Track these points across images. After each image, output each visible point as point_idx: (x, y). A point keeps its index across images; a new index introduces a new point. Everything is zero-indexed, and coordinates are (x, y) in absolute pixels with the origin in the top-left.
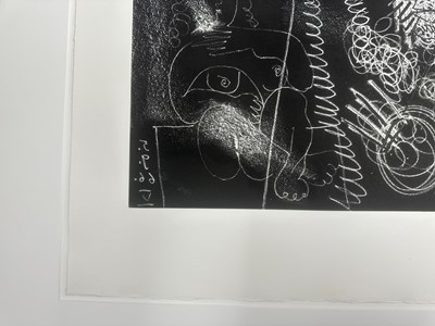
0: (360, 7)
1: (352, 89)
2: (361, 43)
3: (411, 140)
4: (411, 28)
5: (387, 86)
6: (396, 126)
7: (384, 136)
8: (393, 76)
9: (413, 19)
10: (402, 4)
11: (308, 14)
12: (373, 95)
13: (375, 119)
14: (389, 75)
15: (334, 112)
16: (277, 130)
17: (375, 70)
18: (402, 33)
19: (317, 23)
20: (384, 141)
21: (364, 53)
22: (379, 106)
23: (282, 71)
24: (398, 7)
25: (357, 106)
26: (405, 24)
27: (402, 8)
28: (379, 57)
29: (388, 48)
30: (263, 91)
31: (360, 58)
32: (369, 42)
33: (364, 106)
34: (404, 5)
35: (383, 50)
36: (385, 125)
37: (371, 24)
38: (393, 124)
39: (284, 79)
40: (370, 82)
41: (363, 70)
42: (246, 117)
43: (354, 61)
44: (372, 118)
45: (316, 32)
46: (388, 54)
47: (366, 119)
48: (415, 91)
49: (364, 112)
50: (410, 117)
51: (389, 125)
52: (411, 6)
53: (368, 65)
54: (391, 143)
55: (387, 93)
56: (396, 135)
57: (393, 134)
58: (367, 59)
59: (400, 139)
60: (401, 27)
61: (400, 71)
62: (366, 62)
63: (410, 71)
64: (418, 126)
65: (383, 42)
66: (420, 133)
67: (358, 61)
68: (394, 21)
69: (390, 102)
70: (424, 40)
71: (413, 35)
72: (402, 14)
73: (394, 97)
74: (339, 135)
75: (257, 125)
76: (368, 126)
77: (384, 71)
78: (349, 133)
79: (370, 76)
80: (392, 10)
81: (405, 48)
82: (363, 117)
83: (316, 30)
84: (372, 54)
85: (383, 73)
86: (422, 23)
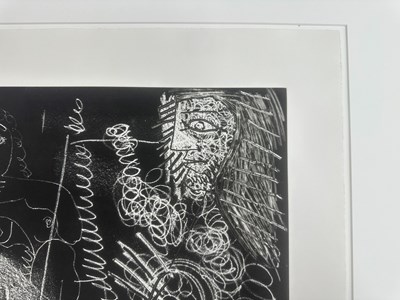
0: (131, 158)
1: (120, 243)
2: (131, 195)
3: (177, 294)
4: (181, 179)
5: (155, 238)
6: (163, 279)
7: (150, 289)
8: (162, 228)
9: (184, 170)
10: (173, 155)
11: (79, 165)
12: (140, 248)
13: (142, 273)
14: (157, 227)
15: (101, 265)
16: (47, 282)
17: (144, 222)
18: (172, 184)
19: (88, 175)
20: (150, 294)
21: (134, 205)
22: (146, 259)
23: (52, 222)
24: (170, 158)
25: (124, 260)
26: (176, 175)
27: (173, 159)
28: (148, 209)
29: (158, 199)
30: (34, 243)
31: (130, 211)
32: (139, 193)
33: (131, 259)
34: (175, 156)
35: (152, 201)
36: (152, 278)
37: (142, 175)
38: (160, 277)
39: (54, 231)
40: (139, 235)
41: (132, 222)
42: (18, 268)
43: (123, 213)
44: (139, 272)
45: (86, 183)
46: (157, 206)
47: (133, 273)
48: (182, 244)
49: (131, 265)
50: (177, 271)
51: (156, 278)
52: (182, 157)
53: (137, 218)
54: (157, 296)
55: (155, 246)
56: (163, 288)
57: (159, 288)
58: (136, 211)
59: (166, 293)
60: (172, 178)
61: (168, 223)
62: (135, 214)
63: (178, 223)
64: (184, 280)
65: (153, 193)
66: (186, 287)
67: (127, 213)
68: (165, 172)
69: (158, 256)
70: (193, 191)
71: (183, 187)
72: (172, 165)
73: (161, 250)
74: (105, 288)
75: (27, 277)
76: (134, 280)
77: (153, 223)
78: (116, 287)
79: (138, 229)
80: (163, 161)
81: (174, 200)
82: (130, 270)
83: (86, 182)
84: (141, 206)
85: (152, 226)
86: (192, 174)
